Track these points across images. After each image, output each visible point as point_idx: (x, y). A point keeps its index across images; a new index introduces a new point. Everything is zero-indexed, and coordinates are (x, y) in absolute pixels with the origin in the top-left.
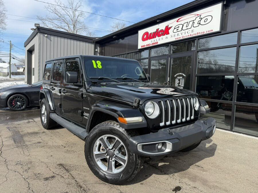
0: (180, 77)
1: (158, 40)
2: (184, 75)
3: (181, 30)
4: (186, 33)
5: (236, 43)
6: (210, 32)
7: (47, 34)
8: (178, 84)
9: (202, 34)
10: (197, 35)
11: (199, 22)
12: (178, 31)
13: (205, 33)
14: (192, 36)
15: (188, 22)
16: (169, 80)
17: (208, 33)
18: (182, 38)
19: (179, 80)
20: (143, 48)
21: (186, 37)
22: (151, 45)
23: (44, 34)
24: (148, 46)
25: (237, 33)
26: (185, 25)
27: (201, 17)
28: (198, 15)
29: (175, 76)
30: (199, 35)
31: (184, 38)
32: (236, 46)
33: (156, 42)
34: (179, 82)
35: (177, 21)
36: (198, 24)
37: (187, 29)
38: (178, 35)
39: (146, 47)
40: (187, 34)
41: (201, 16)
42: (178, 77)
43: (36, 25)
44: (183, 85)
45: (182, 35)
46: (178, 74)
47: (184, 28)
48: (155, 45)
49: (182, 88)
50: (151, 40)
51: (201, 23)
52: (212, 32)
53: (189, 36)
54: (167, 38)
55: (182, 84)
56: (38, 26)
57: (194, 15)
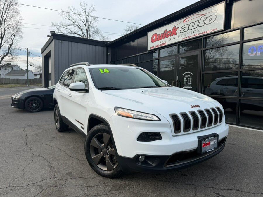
0: (188, 76)
1: (166, 40)
2: (191, 73)
3: (188, 30)
4: (192, 32)
5: (239, 40)
6: (214, 31)
7: (62, 40)
8: (186, 82)
9: (207, 33)
10: (202, 34)
11: (204, 21)
12: (185, 32)
13: (210, 32)
14: (198, 36)
15: (193, 22)
16: (177, 79)
17: (213, 31)
18: (188, 38)
19: (187, 79)
20: (152, 49)
21: (193, 37)
22: (160, 46)
23: (59, 41)
24: (157, 47)
25: (240, 30)
26: (191, 25)
27: (206, 17)
28: (203, 15)
29: (183, 75)
30: (204, 34)
31: (190, 38)
32: (239, 43)
33: (165, 43)
34: (187, 80)
35: (184, 22)
36: (203, 23)
37: (193, 29)
38: (185, 35)
39: (155, 48)
40: (193, 34)
41: (205, 15)
42: (186, 76)
43: (52, 32)
44: (191, 84)
45: (189, 35)
46: (186, 73)
47: (191, 28)
48: (163, 45)
49: (190, 86)
50: (160, 41)
51: (206, 23)
52: (216, 30)
53: (195, 35)
54: (174, 38)
55: (190, 82)
56: (53, 33)
57: (199, 15)
